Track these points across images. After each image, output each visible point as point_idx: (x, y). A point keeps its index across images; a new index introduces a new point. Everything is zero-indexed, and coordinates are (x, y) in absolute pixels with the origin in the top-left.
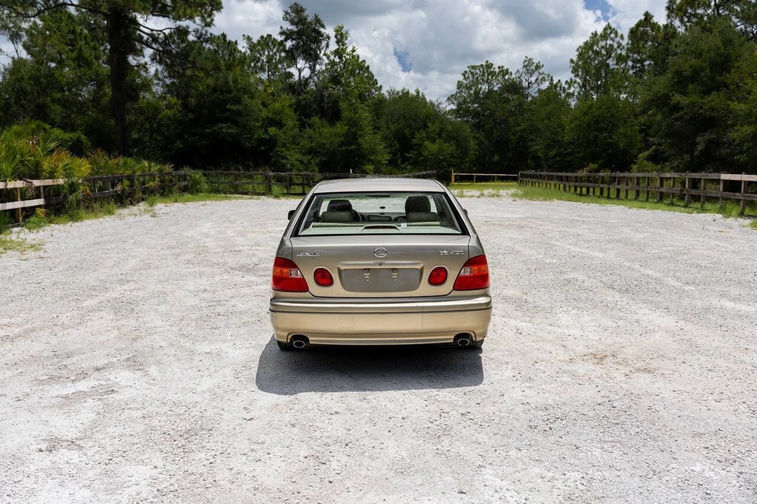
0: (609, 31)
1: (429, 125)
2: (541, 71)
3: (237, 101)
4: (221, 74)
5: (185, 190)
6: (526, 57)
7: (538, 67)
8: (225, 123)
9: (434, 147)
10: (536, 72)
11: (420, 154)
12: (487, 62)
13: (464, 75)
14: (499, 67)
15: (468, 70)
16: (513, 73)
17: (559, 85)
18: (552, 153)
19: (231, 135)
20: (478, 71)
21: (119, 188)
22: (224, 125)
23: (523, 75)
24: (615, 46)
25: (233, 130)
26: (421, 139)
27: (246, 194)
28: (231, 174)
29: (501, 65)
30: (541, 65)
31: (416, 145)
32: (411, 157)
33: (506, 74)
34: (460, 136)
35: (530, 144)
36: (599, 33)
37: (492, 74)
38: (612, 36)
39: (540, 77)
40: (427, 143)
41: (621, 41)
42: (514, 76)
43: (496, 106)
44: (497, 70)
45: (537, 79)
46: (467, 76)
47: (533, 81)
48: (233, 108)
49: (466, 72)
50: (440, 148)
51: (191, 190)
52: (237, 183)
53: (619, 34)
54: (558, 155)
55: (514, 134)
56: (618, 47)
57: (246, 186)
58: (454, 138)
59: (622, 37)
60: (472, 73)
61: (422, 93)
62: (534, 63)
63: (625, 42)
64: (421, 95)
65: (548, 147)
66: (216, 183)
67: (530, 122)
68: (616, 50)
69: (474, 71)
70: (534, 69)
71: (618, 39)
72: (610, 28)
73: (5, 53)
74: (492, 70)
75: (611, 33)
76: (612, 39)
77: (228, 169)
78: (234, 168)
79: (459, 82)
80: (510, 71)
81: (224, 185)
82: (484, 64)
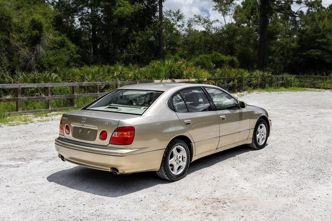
3: (323, 36)
4: (315, 23)
5: (283, 85)
8: (314, 49)
19: (317, 56)
21: (231, 84)
22: (313, 50)
25: (319, 53)
27: (319, 88)
28: (312, 77)
48: (320, 41)
51: (286, 85)
52: (314, 82)
57: (320, 84)
66: (303, 82)
73: (220, 21)
77: (310, 75)
78: (313, 74)
81: (308, 83)
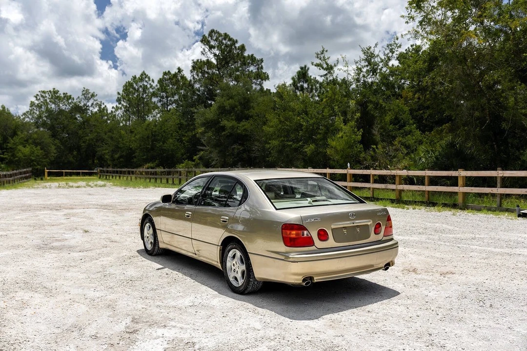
0: (144, 76)
1: (19, 133)
2: (95, 98)
6: (84, 88)
7: (93, 96)
9: (27, 150)
10: (92, 99)
11: (14, 155)
12: (54, 89)
13: (36, 97)
14: (64, 94)
15: (39, 94)
16: (75, 99)
17: (105, 108)
18: (116, 156)
20: (47, 95)
23: (83, 100)
24: (149, 86)
26: (14, 144)
29: (65, 92)
30: (95, 95)
31: (11, 148)
32: (6, 158)
33: (70, 99)
34: (43, 142)
35: (99, 149)
36: (137, 77)
37: (59, 98)
38: (147, 79)
39: (95, 103)
40: (20, 147)
41: (152, 83)
42: (75, 101)
43: (69, 121)
44: (62, 96)
45: (93, 104)
46: (38, 98)
47: (90, 105)
49: (38, 95)
50: (31, 151)
53: (151, 79)
54: (121, 157)
55: (84, 142)
56: (151, 87)
58: (39, 144)
59: (153, 81)
60: (42, 96)
61: (7, 109)
62: (90, 93)
63: (155, 84)
64: (6, 110)
65: (114, 152)
67: (96, 134)
68: (149, 89)
69: (44, 95)
70: (90, 97)
71: (151, 82)
72: (145, 74)
74: (58, 95)
75: (146, 77)
76: (146, 81)
79: (32, 102)
80: (72, 97)
82: (52, 90)
